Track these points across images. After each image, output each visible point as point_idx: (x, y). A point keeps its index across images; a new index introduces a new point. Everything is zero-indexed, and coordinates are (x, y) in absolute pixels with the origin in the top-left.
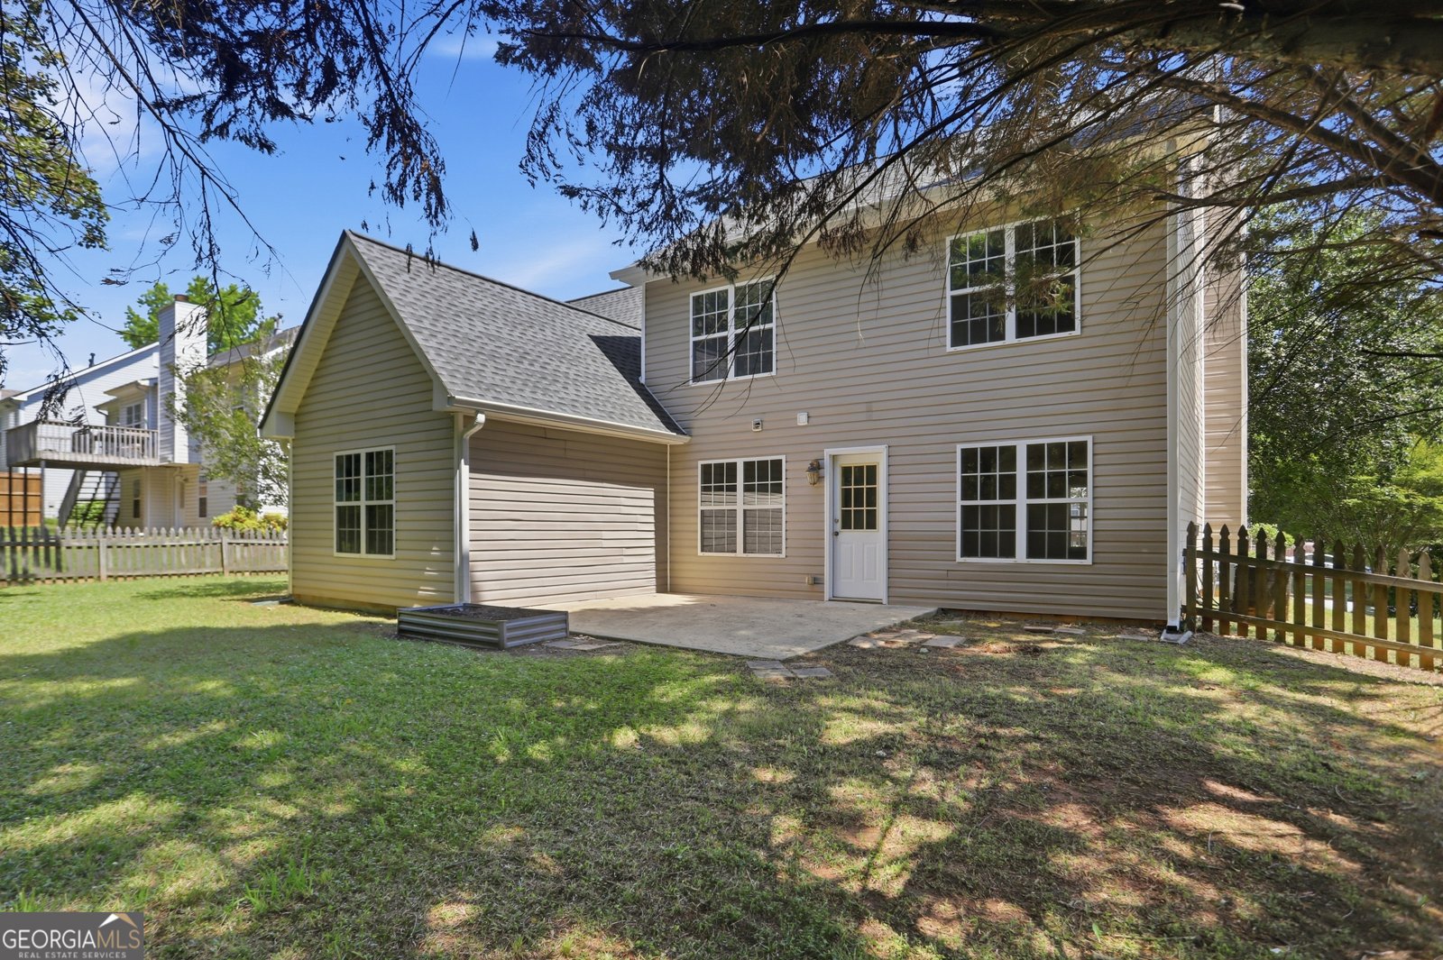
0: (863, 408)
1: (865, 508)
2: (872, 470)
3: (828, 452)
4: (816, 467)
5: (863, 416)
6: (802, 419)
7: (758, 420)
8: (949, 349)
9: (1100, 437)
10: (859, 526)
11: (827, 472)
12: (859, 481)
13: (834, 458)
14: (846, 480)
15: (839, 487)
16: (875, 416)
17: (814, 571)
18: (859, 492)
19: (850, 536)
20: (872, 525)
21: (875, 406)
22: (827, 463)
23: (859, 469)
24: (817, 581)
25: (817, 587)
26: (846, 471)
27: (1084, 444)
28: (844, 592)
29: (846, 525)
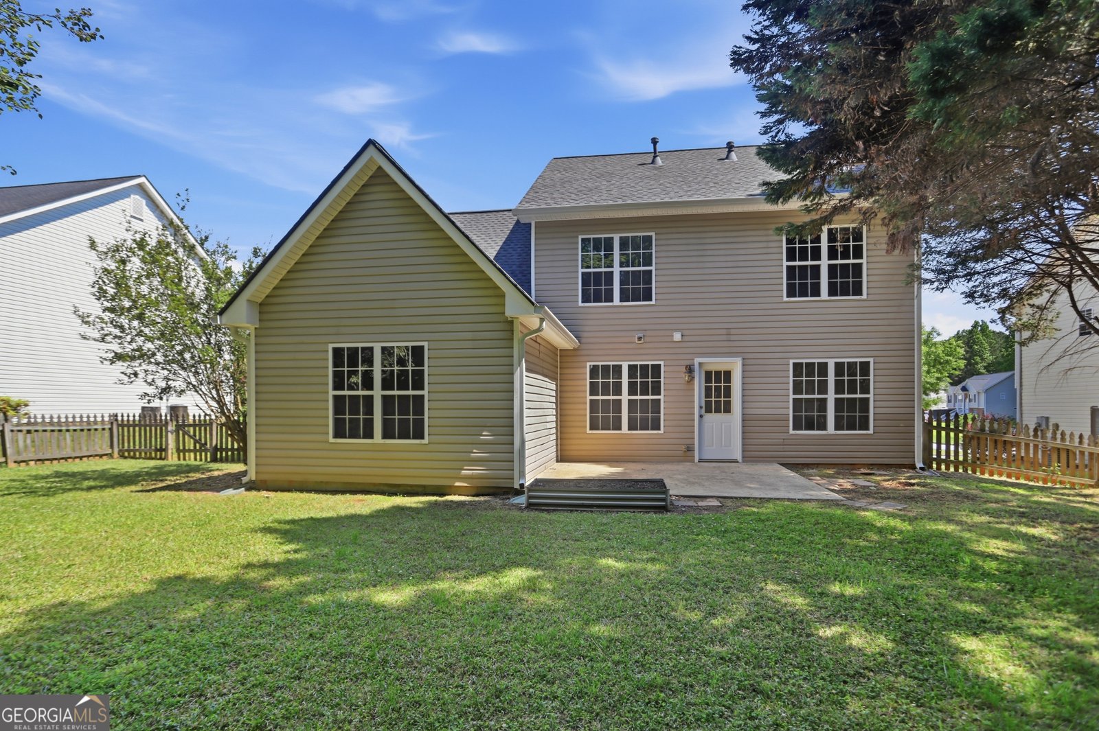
0: (724, 332)
1: (722, 399)
2: (728, 374)
3: (697, 361)
4: (690, 370)
5: (724, 338)
6: (677, 337)
7: (641, 335)
8: (785, 299)
9: (878, 360)
10: (718, 411)
11: (696, 374)
12: (718, 380)
13: (700, 364)
14: (708, 379)
15: (703, 385)
16: (733, 338)
17: (688, 442)
18: (718, 389)
19: (711, 418)
20: (728, 409)
21: (733, 332)
22: (697, 367)
23: (718, 373)
24: (690, 449)
25: (689, 453)
26: (708, 374)
27: (868, 363)
28: (706, 456)
29: (708, 410)
